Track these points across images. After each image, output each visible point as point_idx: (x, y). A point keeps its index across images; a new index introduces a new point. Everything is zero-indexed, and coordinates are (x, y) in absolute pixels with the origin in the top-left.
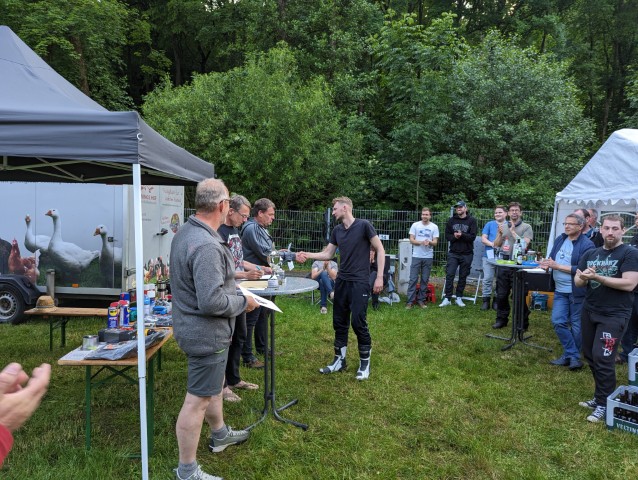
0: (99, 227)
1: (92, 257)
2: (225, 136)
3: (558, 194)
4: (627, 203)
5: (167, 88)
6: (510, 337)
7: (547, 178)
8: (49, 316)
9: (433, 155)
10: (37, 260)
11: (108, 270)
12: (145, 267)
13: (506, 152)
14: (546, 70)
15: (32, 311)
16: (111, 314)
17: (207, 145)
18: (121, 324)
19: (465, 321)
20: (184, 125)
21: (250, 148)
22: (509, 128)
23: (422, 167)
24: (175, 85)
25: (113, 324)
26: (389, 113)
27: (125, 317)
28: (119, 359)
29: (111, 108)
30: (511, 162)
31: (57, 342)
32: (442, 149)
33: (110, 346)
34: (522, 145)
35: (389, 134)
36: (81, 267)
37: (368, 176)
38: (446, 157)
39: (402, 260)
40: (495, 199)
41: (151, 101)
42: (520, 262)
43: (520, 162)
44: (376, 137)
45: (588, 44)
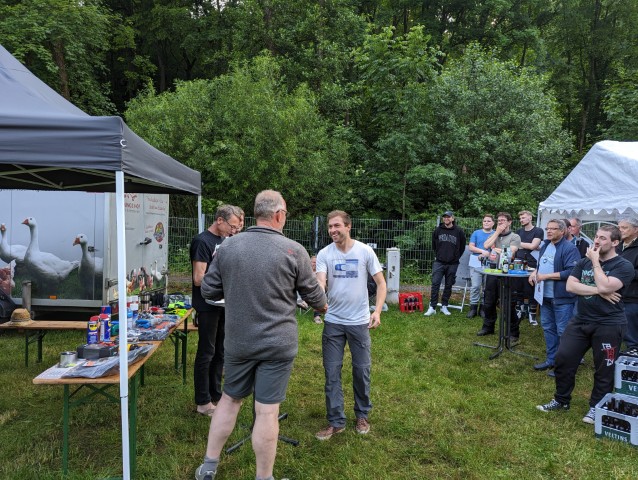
0: (79, 236)
1: (71, 268)
2: (210, 144)
3: (541, 204)
4: (609, 212)
5: (150, 95)
6: (497, 345)
7: (529, 188)
8: (26, 330)
9: (418, 164)
10: (13, 270)
11: (89, 281)
12: (128, 278)
13: (489, 162)
14: (527, 83)
15: (6, 324)
16: (92, 329)
17: (192, 153)
18: (102, 338)
19: (453, 330)
20: (168, 132)
21: (235, 156)
22: (492, 139)
23: (407, 176)
24: (159, 92)
25: (93, 339)
26: (375, 123)
27: (106, 331)
28: (100, 378)
29: (93, 114)
30: (495, 172)
31: (34, 357)
32: (427, 159)
33: (90, 363)
34: (505, 156)
35: (375, 144)
36: (60, 278)
37: (355, 185)
38: (431, 167)
39: (390, 269)
40: (480, 209)
41: (134, 107)
42: (505, 270)
43: (503, 172)
44: (362, 147)
45: (566, 59)
